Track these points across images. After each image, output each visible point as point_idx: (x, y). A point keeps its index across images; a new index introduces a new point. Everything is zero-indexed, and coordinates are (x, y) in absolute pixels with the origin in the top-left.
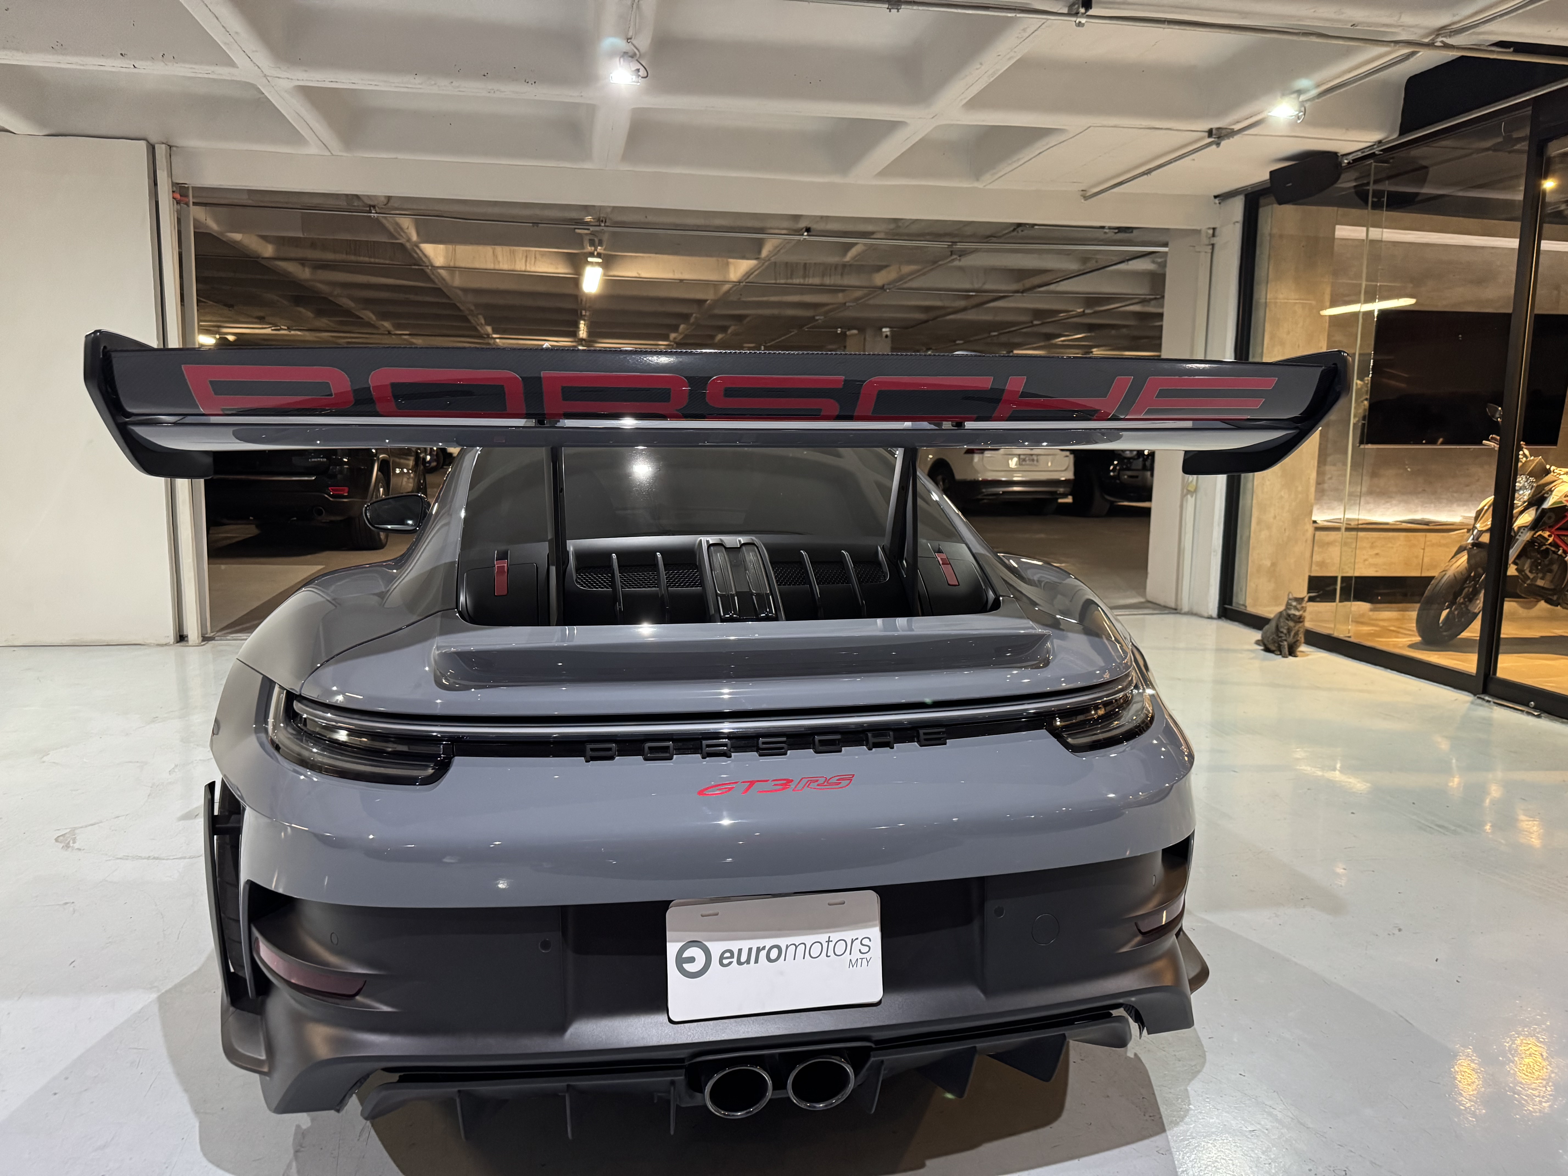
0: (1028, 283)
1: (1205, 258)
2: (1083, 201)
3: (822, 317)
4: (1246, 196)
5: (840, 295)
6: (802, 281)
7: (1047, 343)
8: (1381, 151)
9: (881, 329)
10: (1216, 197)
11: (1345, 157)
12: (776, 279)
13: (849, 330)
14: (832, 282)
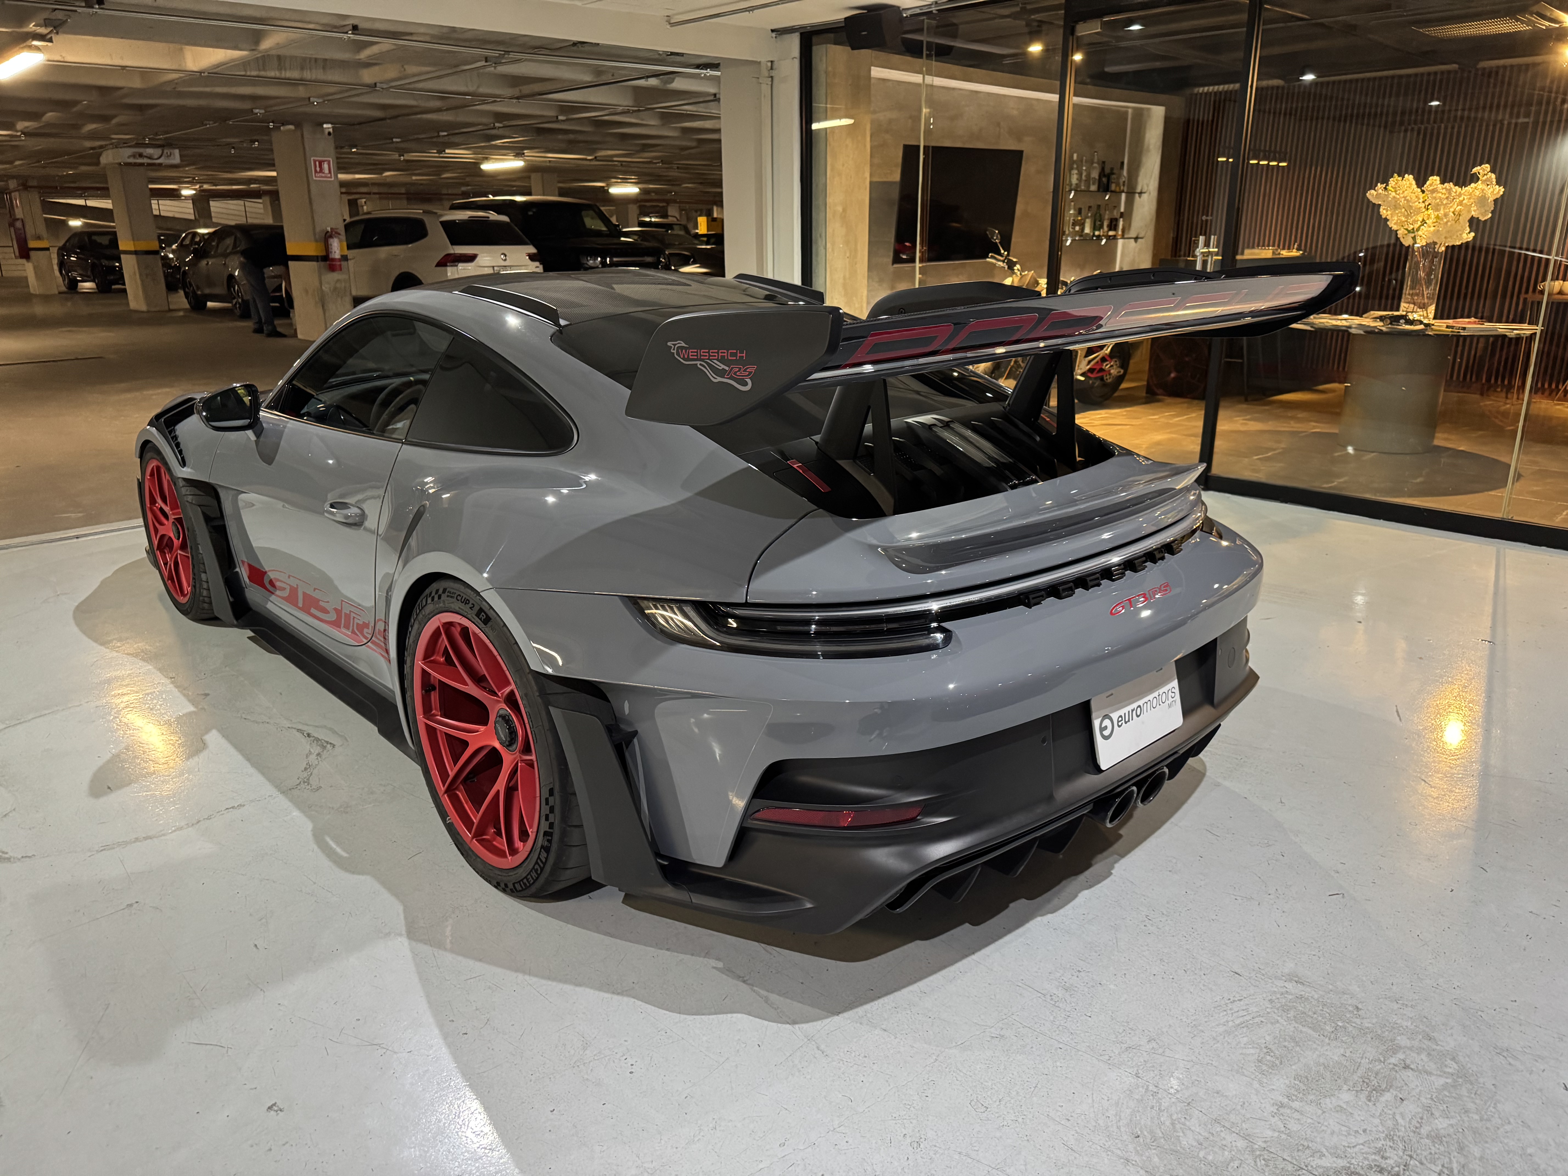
0: (527, 89)
1: (766, 89)
2: (668, 27)
3: (263, 111)
4: (801, 34)
5: (301, 88)
6: (278, 74)
7: (487, 144)
8: (937, 10)
9: (321, 124)
10: (773, 31)
11: (904, 12)
12: (246, 71)
13: (283, 125)
14: (314, 77)
